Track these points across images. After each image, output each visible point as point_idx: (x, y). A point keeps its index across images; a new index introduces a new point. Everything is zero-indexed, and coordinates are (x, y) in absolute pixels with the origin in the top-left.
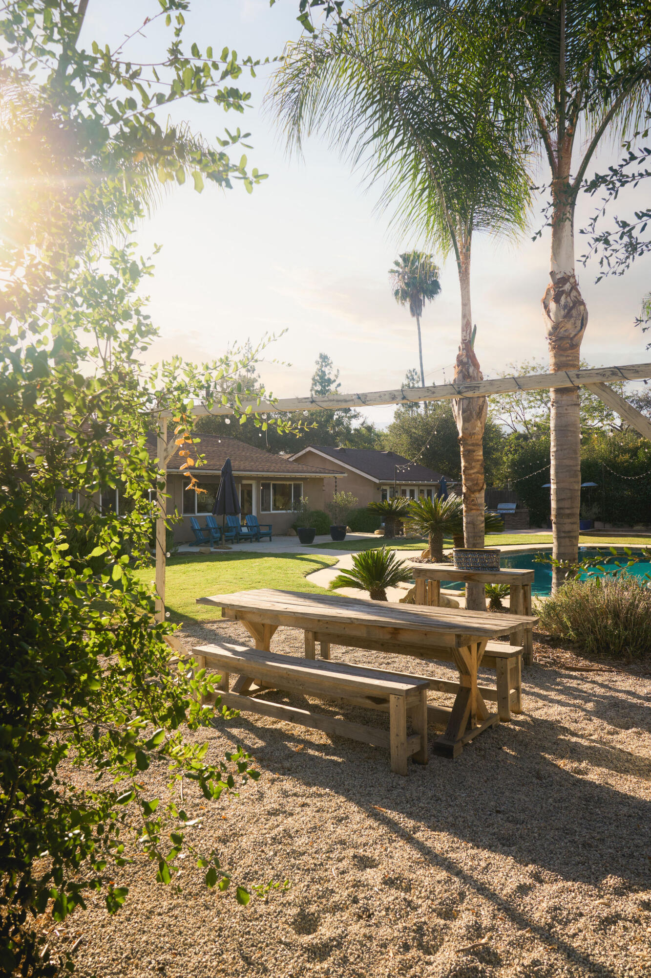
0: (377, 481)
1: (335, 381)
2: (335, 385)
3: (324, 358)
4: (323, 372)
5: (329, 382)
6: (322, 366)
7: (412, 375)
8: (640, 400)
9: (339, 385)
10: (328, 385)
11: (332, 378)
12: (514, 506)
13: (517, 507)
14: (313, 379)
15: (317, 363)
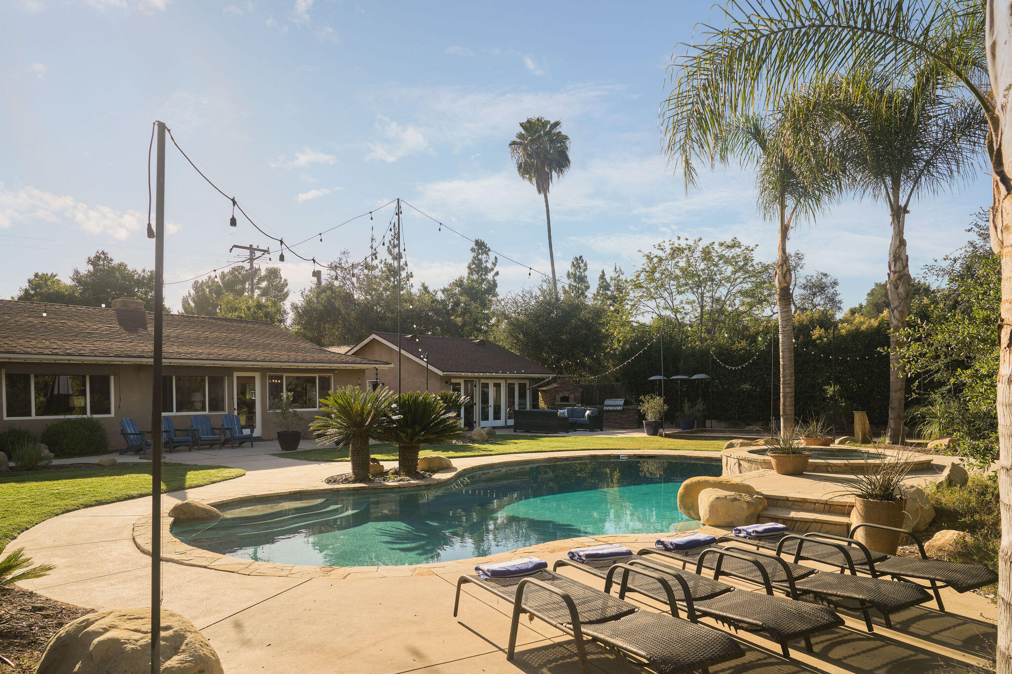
0: (440, 373)
1: (492, 269)
2: (493, 273)
3: (481, 247)
4: (480, 260)
5: (487, 270)
6: (478, 254)
7: (578, 263)
8: (814, 286)
9: (497, 274)
10: (486, 274)
11: (489, 265)
12: (621, 402)
13: (626, 403)
14: (469, 268)
15: (473, 250)
